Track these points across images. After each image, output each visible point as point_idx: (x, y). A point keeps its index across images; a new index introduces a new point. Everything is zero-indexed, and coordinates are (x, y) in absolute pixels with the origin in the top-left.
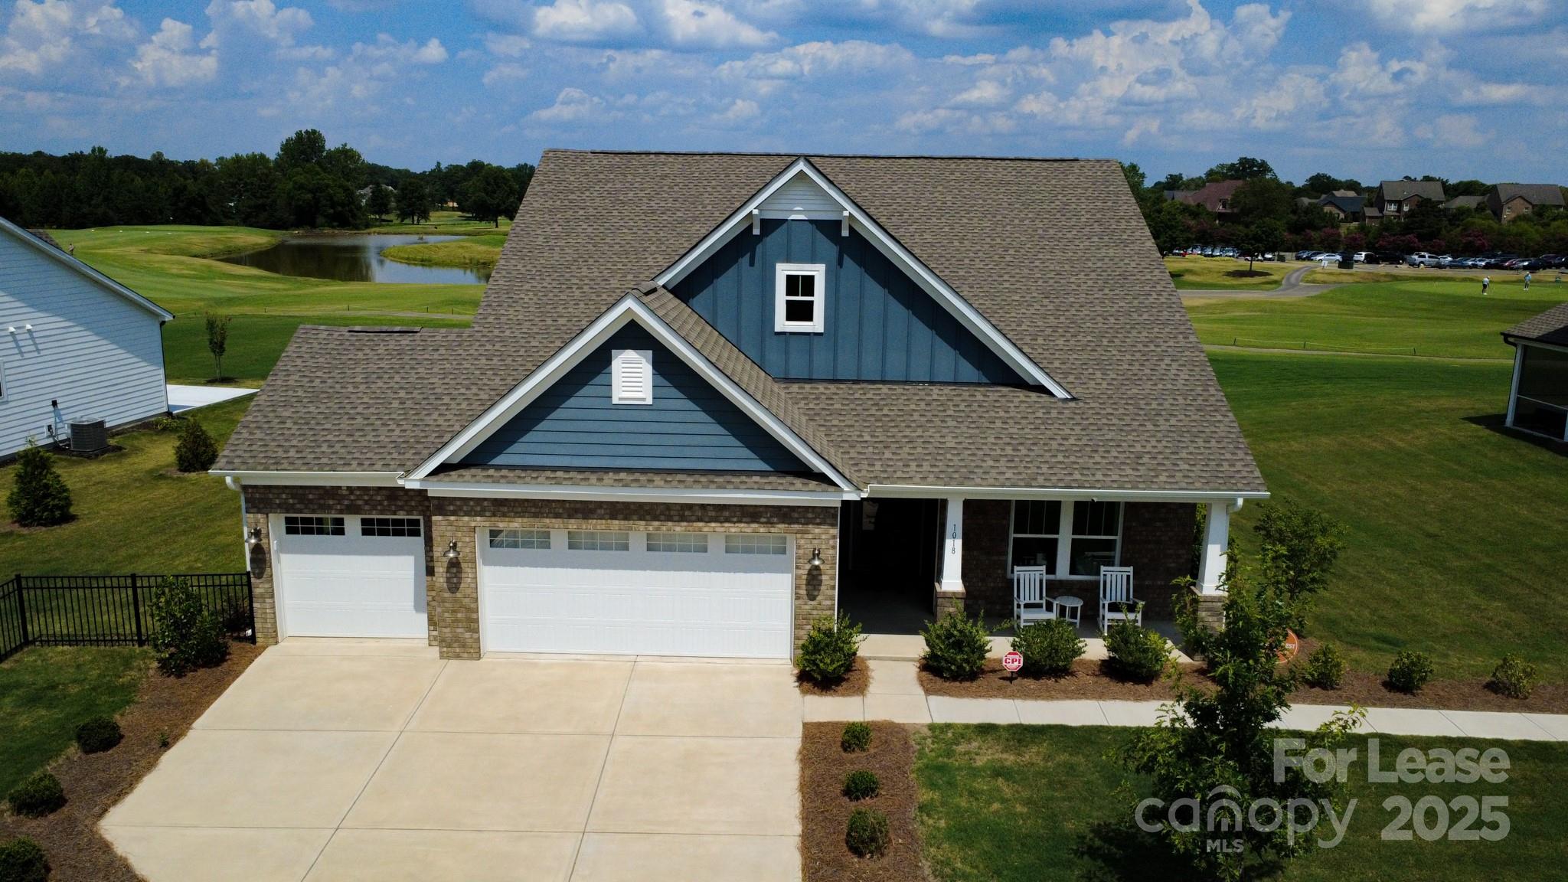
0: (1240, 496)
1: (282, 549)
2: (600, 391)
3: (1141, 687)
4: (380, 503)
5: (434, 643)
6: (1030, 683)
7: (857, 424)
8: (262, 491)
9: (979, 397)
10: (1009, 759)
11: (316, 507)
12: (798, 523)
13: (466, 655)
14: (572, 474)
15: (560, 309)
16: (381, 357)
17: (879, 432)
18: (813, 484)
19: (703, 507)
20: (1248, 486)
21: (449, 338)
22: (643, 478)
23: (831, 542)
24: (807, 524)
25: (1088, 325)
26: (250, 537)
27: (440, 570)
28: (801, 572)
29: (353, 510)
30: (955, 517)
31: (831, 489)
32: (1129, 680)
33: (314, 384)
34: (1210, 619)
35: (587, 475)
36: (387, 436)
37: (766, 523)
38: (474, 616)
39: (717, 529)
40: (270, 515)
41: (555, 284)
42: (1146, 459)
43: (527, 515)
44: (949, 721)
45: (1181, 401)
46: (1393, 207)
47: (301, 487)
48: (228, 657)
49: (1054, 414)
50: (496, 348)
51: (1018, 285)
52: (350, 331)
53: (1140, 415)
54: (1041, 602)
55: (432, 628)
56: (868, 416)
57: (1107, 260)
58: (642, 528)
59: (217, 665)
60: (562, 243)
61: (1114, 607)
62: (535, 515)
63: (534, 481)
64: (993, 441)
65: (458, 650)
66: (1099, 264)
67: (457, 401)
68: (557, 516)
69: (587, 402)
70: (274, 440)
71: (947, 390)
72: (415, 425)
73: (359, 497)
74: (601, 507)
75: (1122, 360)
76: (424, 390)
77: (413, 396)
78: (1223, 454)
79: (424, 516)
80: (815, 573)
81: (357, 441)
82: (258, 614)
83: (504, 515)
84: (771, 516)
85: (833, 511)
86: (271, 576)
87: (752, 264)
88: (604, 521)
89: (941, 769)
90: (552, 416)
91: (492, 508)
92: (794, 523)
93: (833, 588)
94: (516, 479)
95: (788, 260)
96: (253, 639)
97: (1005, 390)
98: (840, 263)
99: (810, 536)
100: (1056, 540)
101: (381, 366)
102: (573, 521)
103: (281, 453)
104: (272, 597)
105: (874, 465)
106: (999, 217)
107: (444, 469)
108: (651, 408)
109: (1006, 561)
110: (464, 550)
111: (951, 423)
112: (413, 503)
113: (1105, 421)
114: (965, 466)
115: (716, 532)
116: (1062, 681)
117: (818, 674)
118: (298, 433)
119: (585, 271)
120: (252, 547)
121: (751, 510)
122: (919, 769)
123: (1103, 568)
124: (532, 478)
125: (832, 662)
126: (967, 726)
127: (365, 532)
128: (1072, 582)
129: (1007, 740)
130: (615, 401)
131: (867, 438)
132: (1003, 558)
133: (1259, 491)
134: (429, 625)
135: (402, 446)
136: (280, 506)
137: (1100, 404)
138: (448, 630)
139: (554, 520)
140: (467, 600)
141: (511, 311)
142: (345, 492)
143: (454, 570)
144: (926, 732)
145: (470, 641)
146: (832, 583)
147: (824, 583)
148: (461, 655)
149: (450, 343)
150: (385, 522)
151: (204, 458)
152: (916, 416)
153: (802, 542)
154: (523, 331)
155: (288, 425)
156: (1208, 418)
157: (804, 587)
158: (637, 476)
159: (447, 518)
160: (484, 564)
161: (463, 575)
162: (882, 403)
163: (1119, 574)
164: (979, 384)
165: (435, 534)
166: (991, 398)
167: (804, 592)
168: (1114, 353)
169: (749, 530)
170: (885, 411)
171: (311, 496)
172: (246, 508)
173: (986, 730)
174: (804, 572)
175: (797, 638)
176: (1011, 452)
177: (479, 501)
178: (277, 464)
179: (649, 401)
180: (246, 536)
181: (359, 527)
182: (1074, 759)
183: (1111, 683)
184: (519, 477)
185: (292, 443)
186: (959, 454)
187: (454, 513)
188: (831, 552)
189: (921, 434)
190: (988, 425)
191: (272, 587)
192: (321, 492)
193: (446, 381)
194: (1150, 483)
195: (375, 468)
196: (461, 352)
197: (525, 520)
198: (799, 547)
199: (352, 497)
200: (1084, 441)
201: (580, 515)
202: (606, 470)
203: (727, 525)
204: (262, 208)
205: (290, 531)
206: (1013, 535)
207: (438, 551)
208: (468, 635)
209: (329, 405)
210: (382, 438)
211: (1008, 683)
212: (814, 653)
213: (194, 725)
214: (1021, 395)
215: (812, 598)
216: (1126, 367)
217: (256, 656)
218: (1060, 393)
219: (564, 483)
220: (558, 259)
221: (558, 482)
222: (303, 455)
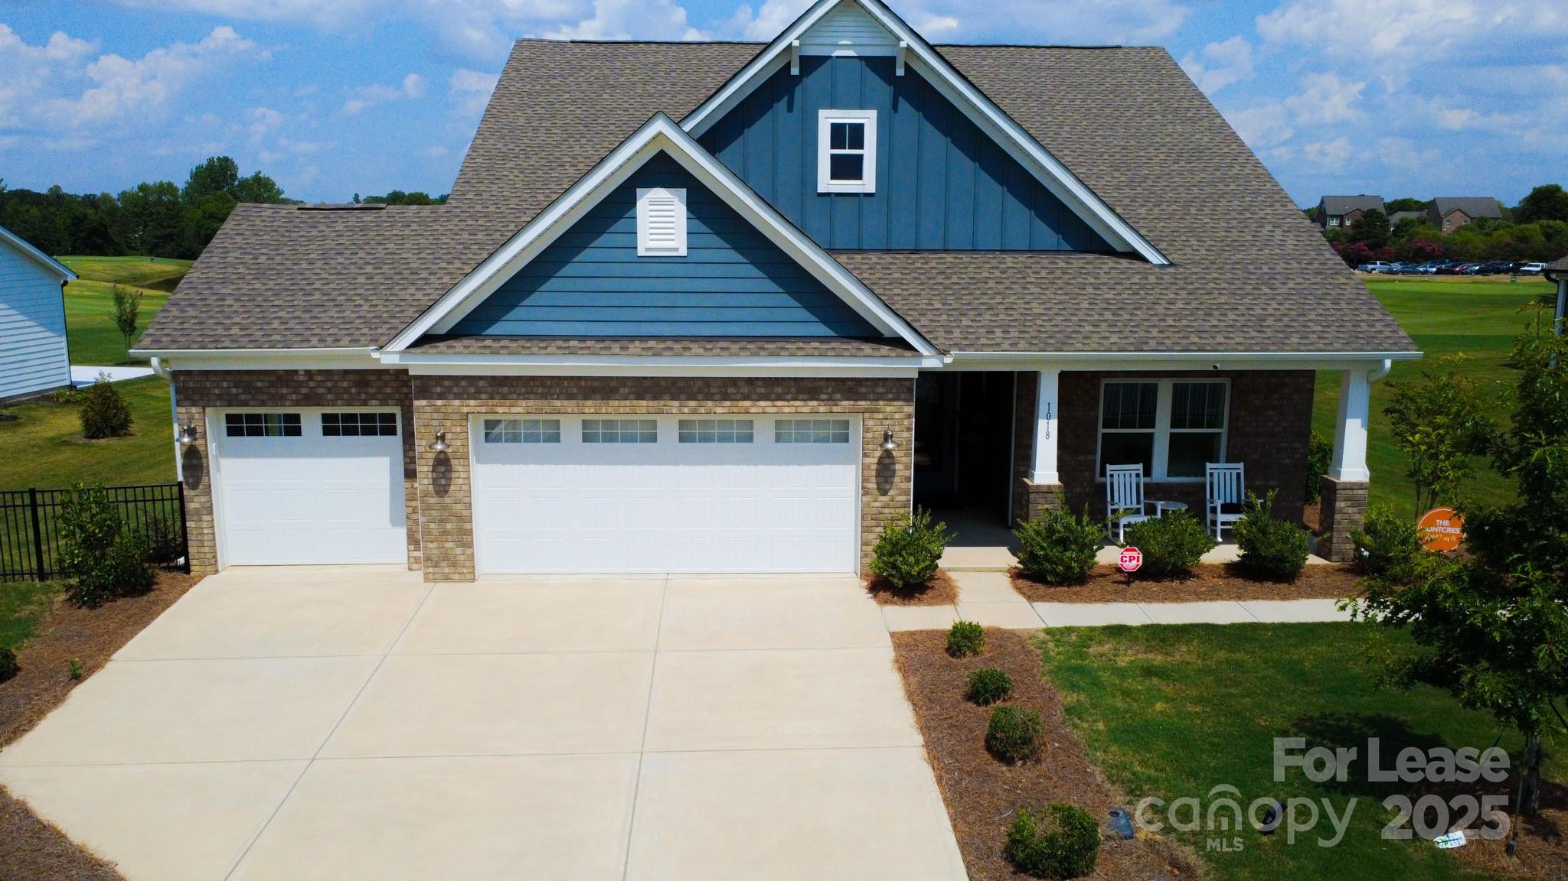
0: (1388, 357)
1: (221, 453)
2: (621, 240)
3: (1283, 586)
4: (346, 390)
5: (415, 566)
6: (1151, 585)
7: (923, 293)
8: (197, 378)
9: (1062, 264)
10: (1158, 659)
11: (265, 397)
12: (866, 400)
13: (457, 576)
14: (589, 343)
15: (553, 186)
16: (339, 233)
17: (951, 299)
18: (885, 349)
19: (750, 381)
20: (1396, 345)
21: (421, 215)
22: (677, 346)
23: (906, 422)
24: (877, 400)
25: (1170, 195)
26: (181, 435)
27: (424, 469)
28: (868, 460)
29: (312, 400)
30: (1048, 393)
31: (909, 354)
32: (1268, 580)
33: (259, 261)
34: (1350, 510)
35: (607, 344)
36: (353, 312)
37: (827, 400)
38: (467, 526)
39: (768, 410)
40: (208, 410)
41: (543, 162)
42: (1270, 322)
43: (532, 396)
44: (1068, 625)
45: (1294, 264)
46: (1335, 223)
47: (248, 372)
48: (155, 587)
49: (1152, 279)
50: (479, 223)
51: (1082, 159)
52: (299, 209)
53: (1252, 279)
54: (1139, 506)
55: (412, 547)
56: (934, 284)
57: (1175, 136)
58: (675, 410)
59: (142, 593)
60: (548, 124)
61: (1227, 508)
62: (544, 396)
63: (542, 352)
64: (1087, 306)
65: (446, 570)
66: (1168, 139)
67: (438, 276)
68: (570, 397)
69: (606, 255)
70: (211, 317)
71: (1022, 258)
72: (386, 300)
73: (320, 384)
74: (625, 386)
75: (1218, 228)
76: (395, 265)
77: (383, 271)
78: (1358, 315)
79: (402, 406)
80: (887, 461)
81: (316, 317)
82: (192, 536)
83: (504, 397)
84: (833, 392)
85: (907, 384)
86: (210, 486)
87: (790, 109)
88: (628, 403)
89: (1079, 670)
90: (562, 272)
91: (489, 390)
92: (861, 400)
93: (908, 479)
94: (521, 349)
95: (833, 106)
96: (186, 569)
97: (1090, 257)
98: (895, 107)
99: (881, 416)
100: (1151, 436)
101: (340, 242)
102: (589, 403)
103: (220, 331)
104: (211, 513)
105: (952, 332)
106: (1045, 98)
107: (426, 340)
108: (684, 260)
109: (1094, 461)
110: (454, 443)
111: (1033, 289)
112: (388, 390)
113: (1212, 285)
114: (1060, 332)
115: (764, 413)
116: (1189, 583)
117: (899, 579)
118: (241, 310)
119: (577, 150)
120: (184, 449)
121: (809, 385)
122: (1050, 672)
123: (1209, 465)
124: (540, 348)
125: (917, 562)
126: (1092, 629)
127: (327, 431)
128: (1172, 486)
129: (1147, 640)
130: (641, 252)
131: (938, 306)
132: (1090, 457)
133: (1408, 350)
134: (409, 544)
135: (374, 321)
136: (220, 397)
137: (1203, 269)
138: (434, 545)
139: (566, 403)
140: (458, 507)
141: (494, 187)
142: (302, 378)
143: (442, 469)
144: (1042, 635)
145: (462, 557)
146: (907, 473)
147: (898, 473)
148: (451, 576)
149: (422, 219)
150: (352, 417)
151: (115, 422)
152: (991, 284)
153: (871, 423)
154: (511, 206)
155: (227, 302)
156: (1330, 280)
157: (874, 479)
158: (669, 344)
159: (433, 402)
160: (478, 461)
161: (454, 475)
162: (948, 271)
163: (1228, 472)
164: (1058, 252)
165: (416, 423)
166: (1075, 265)
167: (875, 486)
168: (1206, 221)
169: (806, 410)
170: (954, 279)
171: (259, 384)
172: (177, 401)
173: (1117, 631)
174: (873, 461)
175: (864, 543)
176: (1111, 317)
177: (473, 380)
178: (217, 342)
179: (683, 252)
180: (176, 435)
181: (319, 425)
182: (1239, 656)
183: (1247, 584)
184: (523, 347)
185: (234, 320)
186: (1051, 320)
187: (441, 396)
188: (905, 435)
189: (1001, 301)
190: (1078, 291)
191: (210, 501)
192: (273, 378)
193: (422, 256)
194: (1282, 346)
195: (340, 344)
196: (438, 227)
197: (531, 403)
198: (866, 430)
199: (312, 384)
200: (1194, 305)
201: (599, 396)
202: (632, 338)
203: (779, 403)
204: (169, 238)
205: (232, 432)
206: (1101, 430)
207: (420, 445)
208: (459, 551)
209: (278, 281)
210: (347, 313)
211: (1125, 586)
212: (891, 554)
213: (114, 657)
214: (1109, 262)
215: (884, 493)
216: (1224, 234)
217: (191, 586)
218: (1155, 258)
219: (580, 352)
220: (544, 138)
221: (573, 352)
222: (248, 332)
